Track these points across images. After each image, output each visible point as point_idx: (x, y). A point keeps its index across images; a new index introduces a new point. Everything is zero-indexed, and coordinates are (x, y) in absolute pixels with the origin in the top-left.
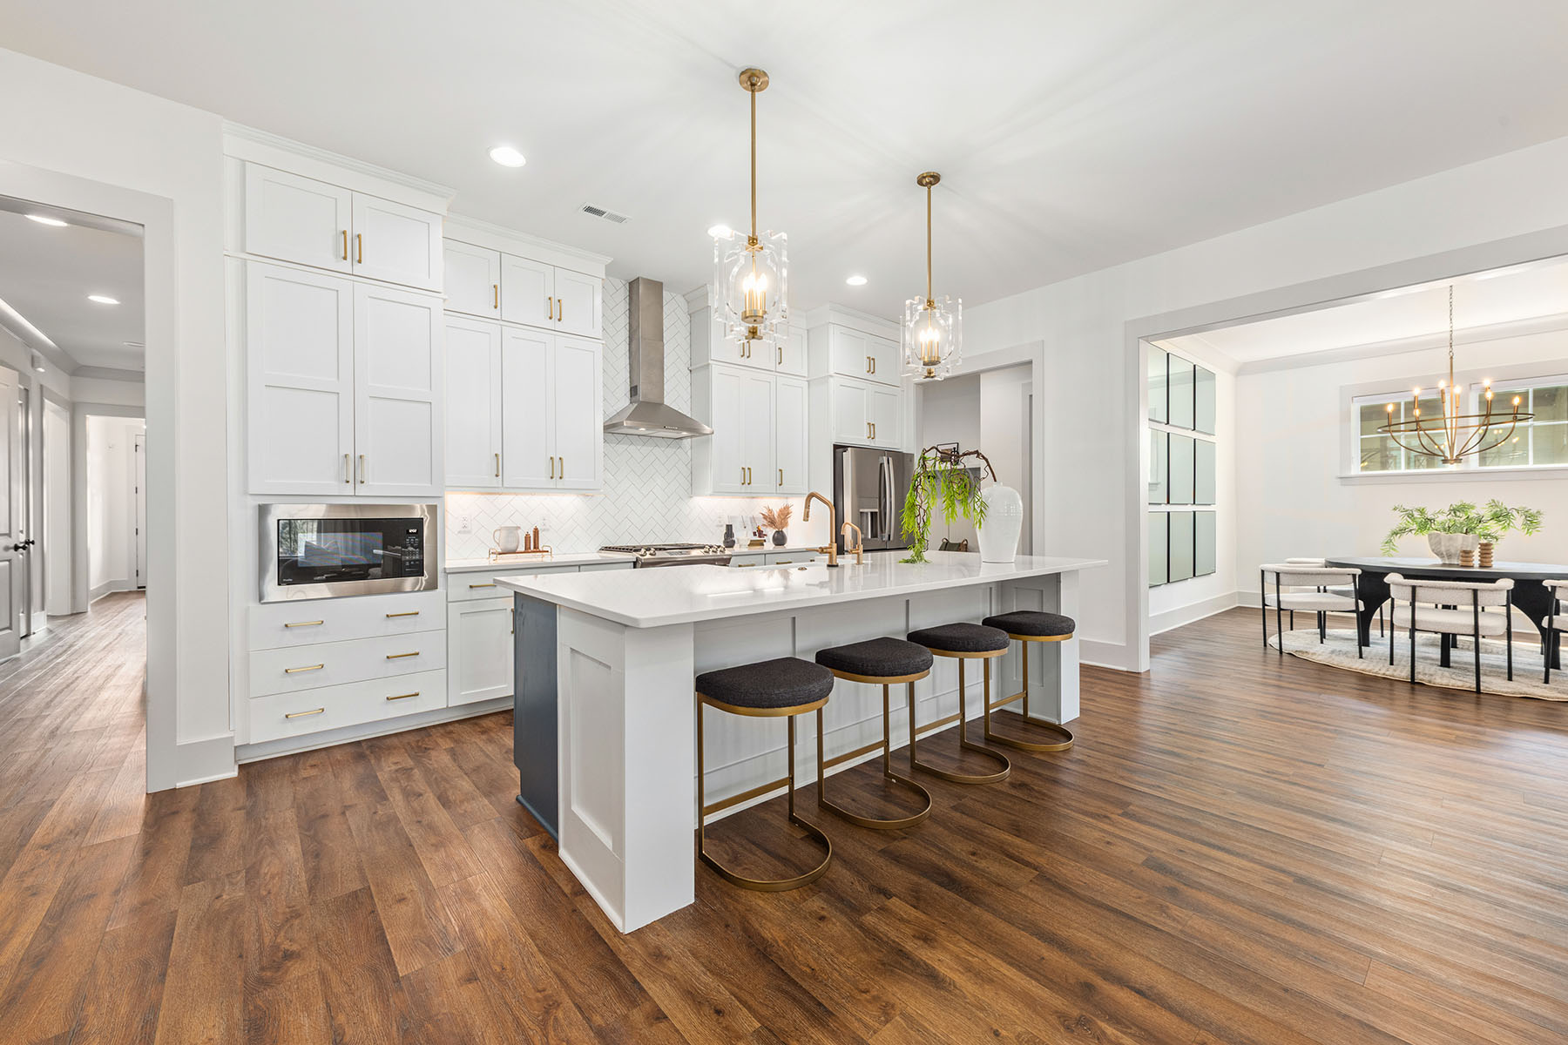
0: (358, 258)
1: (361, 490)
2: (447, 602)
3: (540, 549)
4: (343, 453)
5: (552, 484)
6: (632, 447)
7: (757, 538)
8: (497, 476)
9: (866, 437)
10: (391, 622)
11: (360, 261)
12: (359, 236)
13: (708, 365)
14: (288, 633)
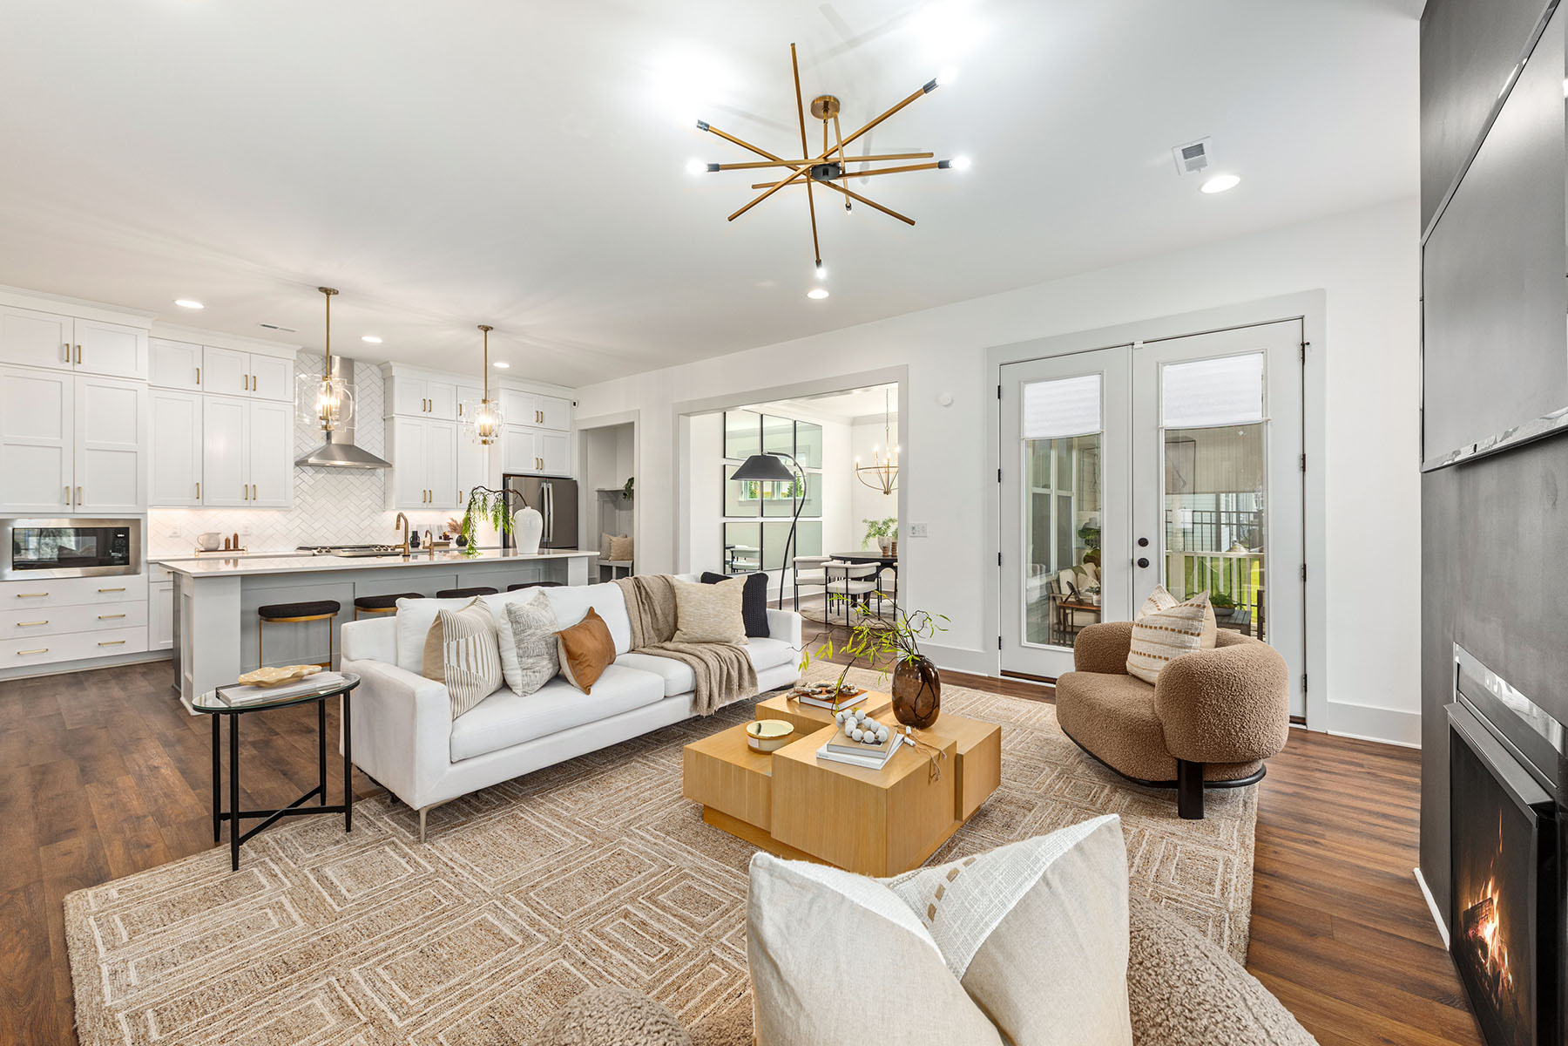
0: (78, 360)
1: (79, 509)
2: (149, 582)
3: (240, 548)
4: (65, 485)
5: (246, 503)
6: (328, 475)
7: (442, 541)
8: (198, 498)
9: (534, 468)
10: (101, 595)
11: (79, 363)
12: (79, 347)
13: (393, 418)
14: (20, 600)
